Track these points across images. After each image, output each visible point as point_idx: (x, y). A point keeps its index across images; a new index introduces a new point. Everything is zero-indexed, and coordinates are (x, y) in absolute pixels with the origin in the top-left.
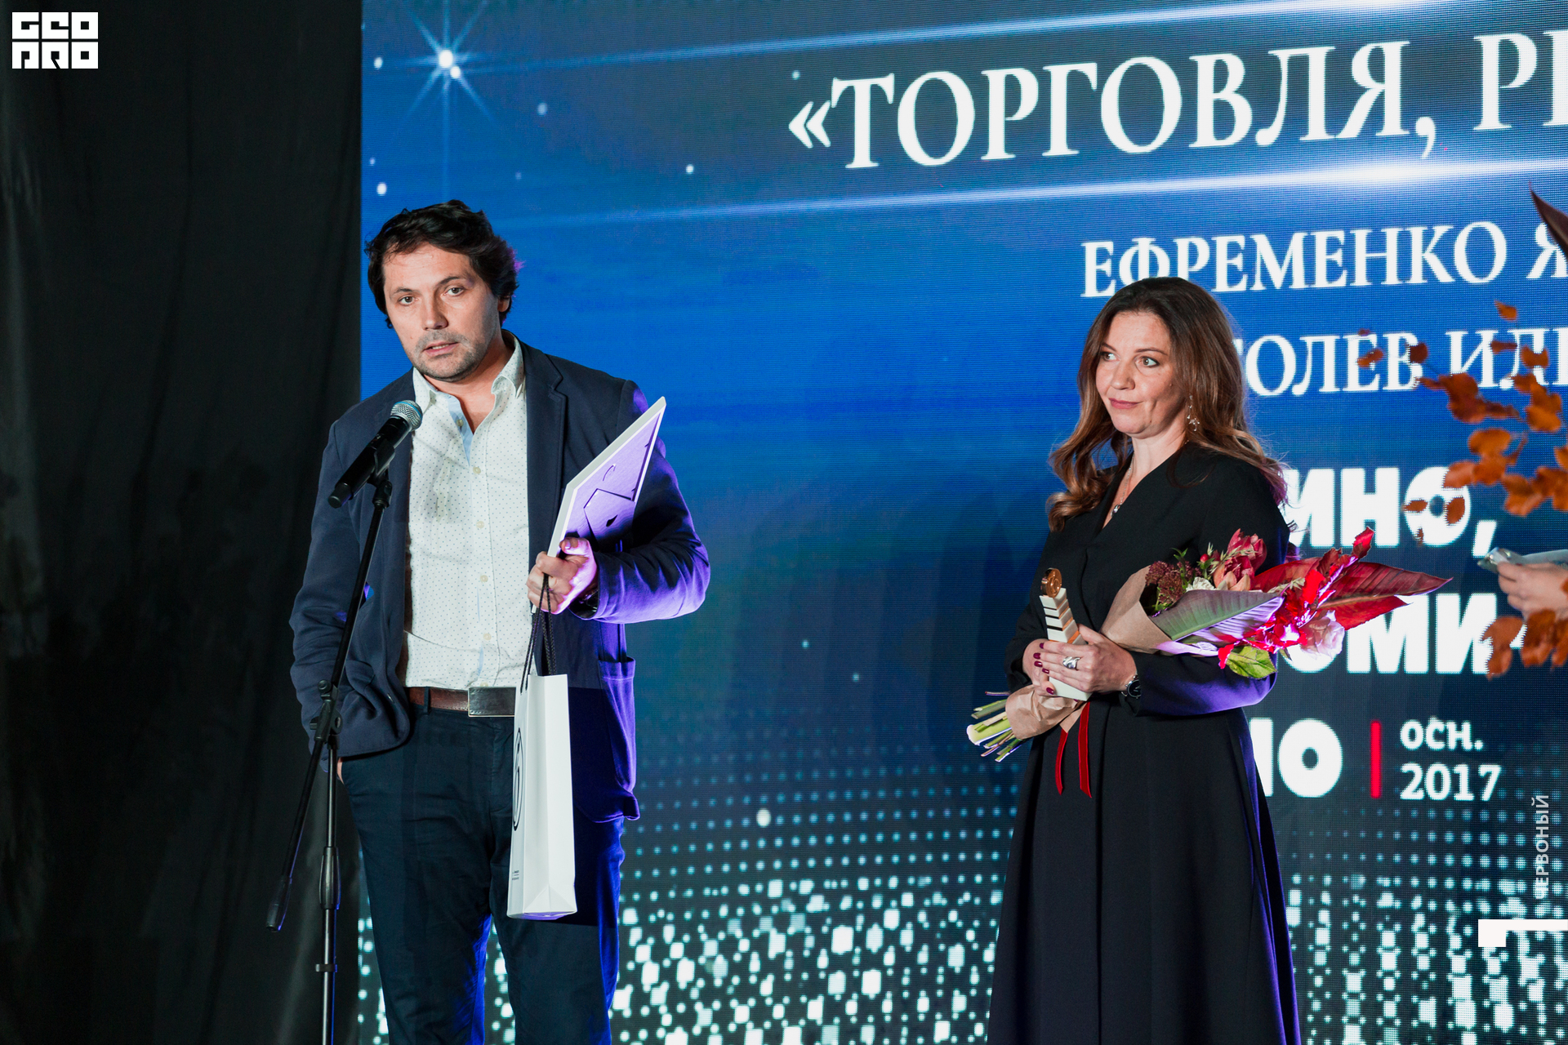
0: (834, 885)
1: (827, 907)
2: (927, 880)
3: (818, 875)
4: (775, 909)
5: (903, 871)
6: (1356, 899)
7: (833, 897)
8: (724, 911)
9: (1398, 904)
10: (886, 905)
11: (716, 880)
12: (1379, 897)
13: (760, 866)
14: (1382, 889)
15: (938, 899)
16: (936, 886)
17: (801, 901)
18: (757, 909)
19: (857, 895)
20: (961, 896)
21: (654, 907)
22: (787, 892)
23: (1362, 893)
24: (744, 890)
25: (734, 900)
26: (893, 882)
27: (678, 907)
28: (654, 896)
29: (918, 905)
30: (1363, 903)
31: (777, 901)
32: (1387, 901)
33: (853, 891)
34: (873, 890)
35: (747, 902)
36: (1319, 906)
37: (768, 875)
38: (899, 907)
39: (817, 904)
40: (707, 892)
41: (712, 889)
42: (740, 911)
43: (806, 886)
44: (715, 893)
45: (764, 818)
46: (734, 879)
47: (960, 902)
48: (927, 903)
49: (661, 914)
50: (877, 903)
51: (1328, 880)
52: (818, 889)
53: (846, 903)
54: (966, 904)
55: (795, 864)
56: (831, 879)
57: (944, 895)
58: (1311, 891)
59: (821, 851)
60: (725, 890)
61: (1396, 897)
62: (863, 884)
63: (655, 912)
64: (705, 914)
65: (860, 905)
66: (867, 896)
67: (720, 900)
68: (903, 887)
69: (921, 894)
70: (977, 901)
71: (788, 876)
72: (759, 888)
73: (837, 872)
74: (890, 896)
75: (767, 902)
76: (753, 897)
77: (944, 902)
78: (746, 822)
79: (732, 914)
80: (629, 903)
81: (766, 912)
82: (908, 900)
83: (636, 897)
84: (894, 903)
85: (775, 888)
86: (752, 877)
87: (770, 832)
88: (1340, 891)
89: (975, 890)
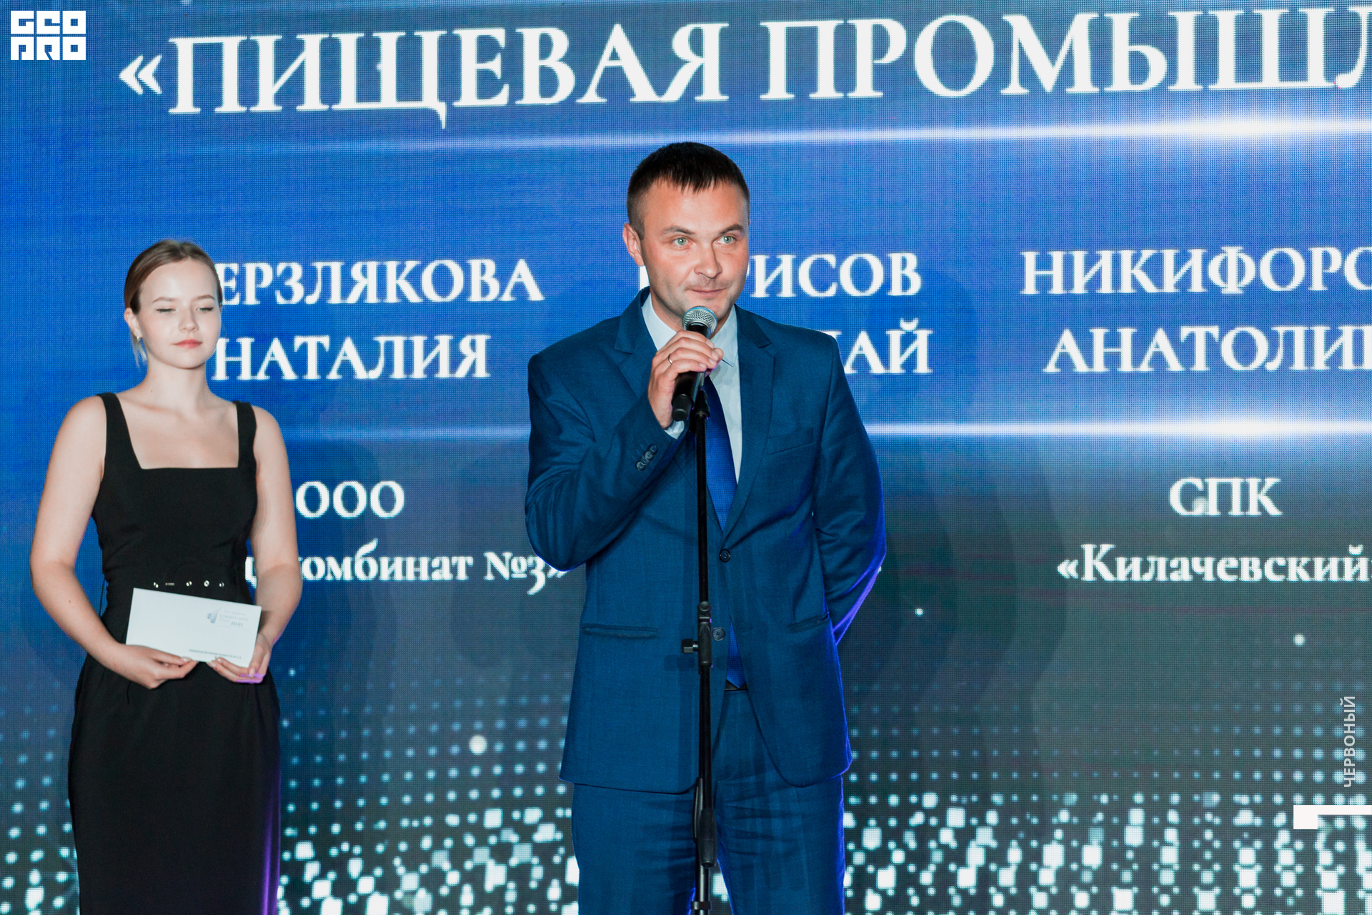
1: (559, 836)
3: (549, 803)
4: (492, 840)
6: (1209, 817)
8: (426, 843)
9: (1258, 822)
11: (417, 810)
12: (1235, 814)
13: (474, 794)
14: (1240, 807)
17: (526, 832)
18: (470, 840)
21: (336, 840)
22: (507, 822)
23: (1215, 811)
24: (453, 820)
25: (440, 831)
27: (367, 839)
28: (336, 829)
30: (1217, 821)
31: (496, 832)
32: (1245, 818)
35: (457, 833)
36: (1166, 824)
37: (483, 804)
39: (547, 833)
40: (405, 823)
41: (411, 819)
42: (448, 843)
43: (533, 815)
44: (416, 824)
45: (478, 745)
46: (440, 809)
49: (345, 847)
51: (1175, 799)
52: (548, 818)
55: (518, 792)
56: (562, 807)
58: (1155, 810)
60: (428, 821)
61: (1256, 814)
63: (337, 846)
64: (403, 846)
67: (423, 831)
71: (510, 805)
72: (472, 818)
75: (482, 833)
76: (464, 827)
78: (455, 750)
79: (437, 846)
80: (304, 836)
81: (482, 843)
83: (313, 830)
85: (493, 818)
86: (462, 807)
87: (486, 760)
88: (1188, 810)
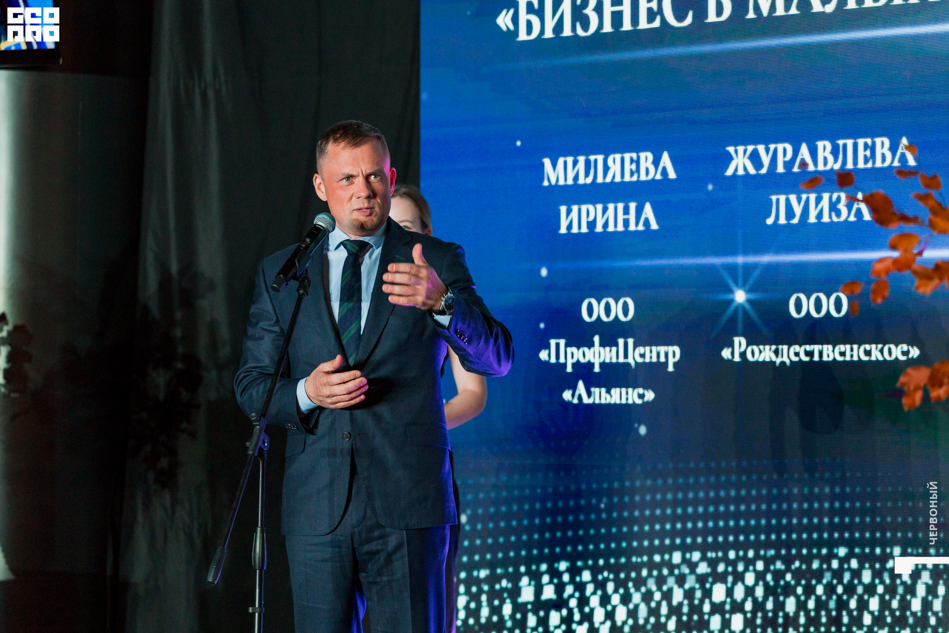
0: (714, 555)
1: (709, 570)
2: (772, 552)
3: (704, 548)
4: (676, 572)
5: (757, 546)
7: (713, 563)
8: (644, 573)
10: (746, 569)
11: (639, 552)
13: (667, 542)
15: (779, 565)
16: (778, 556)
18: (665, 572)
19: (728, 562)
20: (793, 563)
21: (601, 570)
22: (684, 561)
24: (657, 558)
25: (651, 565)
26: (751, 553)
27: (615, 569)
28: (601, 562)
29: (767, 569)
31: (678, 566)
33: (725, 559)
34: (738, 558)
35: (659, 566)
37: (673, 548)
38: (755, 570)
39: (703, 568)
40: (634, 559)
41: (637, 557)
42: (655, 573)
43: (696, 556)
44: (639, 560)
46: (651, 551)
47: (793, 567)
48: (772, 568)
49: (606, 574)
50: (741, 567)
53: (721, 568)
54: (797, 569)
55: (689, 540)
56: (712, 551)
57: (783, 563)
59: (705, 532)
60: (645, 558)
62: (732, 555)
63: (602, 573)
64: (633, 575)
65: (730, 569)
66: (734, 563)
67: (642, 565)
68: (757, 557)
69: (768, 562)
70: (804, 567)
71: (685, 549)
72: (667, 557)
73: (715, 547)
74: (749, 563)
75: (672, 567)
76: (663, 563)
77: (783, 567)
79: (650, 575)
80: (586, 567)
81: (671, 573)
82: (760, 566)
83: (590, 562)
84: (751, 568)
85: (677, 557)
86: (662, 550)
89: (803, 559)
